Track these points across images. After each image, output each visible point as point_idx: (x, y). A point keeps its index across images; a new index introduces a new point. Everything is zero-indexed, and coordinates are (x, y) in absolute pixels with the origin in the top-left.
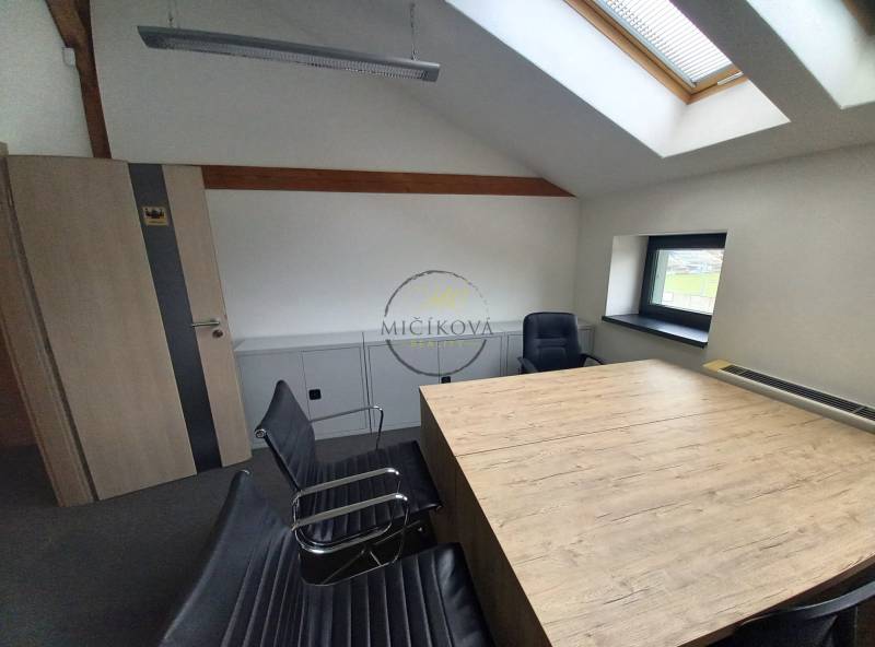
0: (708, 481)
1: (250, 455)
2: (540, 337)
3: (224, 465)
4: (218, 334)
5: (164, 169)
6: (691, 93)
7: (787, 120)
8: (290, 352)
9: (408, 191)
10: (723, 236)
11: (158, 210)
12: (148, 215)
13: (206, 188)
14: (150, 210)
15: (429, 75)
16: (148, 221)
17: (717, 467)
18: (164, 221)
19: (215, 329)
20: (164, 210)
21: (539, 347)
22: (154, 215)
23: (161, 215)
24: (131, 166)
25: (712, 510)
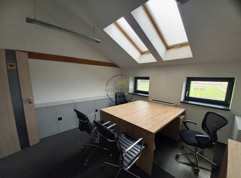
0: (156, 114)
1: (39, 141)
2: (119, 98)
3: (30, 146)
4: (30, 103)
5: (16, 52)
6: (142, 53)
7: (156, 61)
8: (53, 106)
9: (84, 63)
10: (149, 77)
11: (13, 64)
12: (9, 65)
13: (29, 58)
14: (10, 64)
15: (98, 42)
16: (9, 67)
17: (157, 112)
18: (15, 68)
19: (30, 101)
20: (15, 64)
21: (119, 100)
22: (11, 66)
23: (14, 66)
24: (6, 50)
25: (158, 116)
